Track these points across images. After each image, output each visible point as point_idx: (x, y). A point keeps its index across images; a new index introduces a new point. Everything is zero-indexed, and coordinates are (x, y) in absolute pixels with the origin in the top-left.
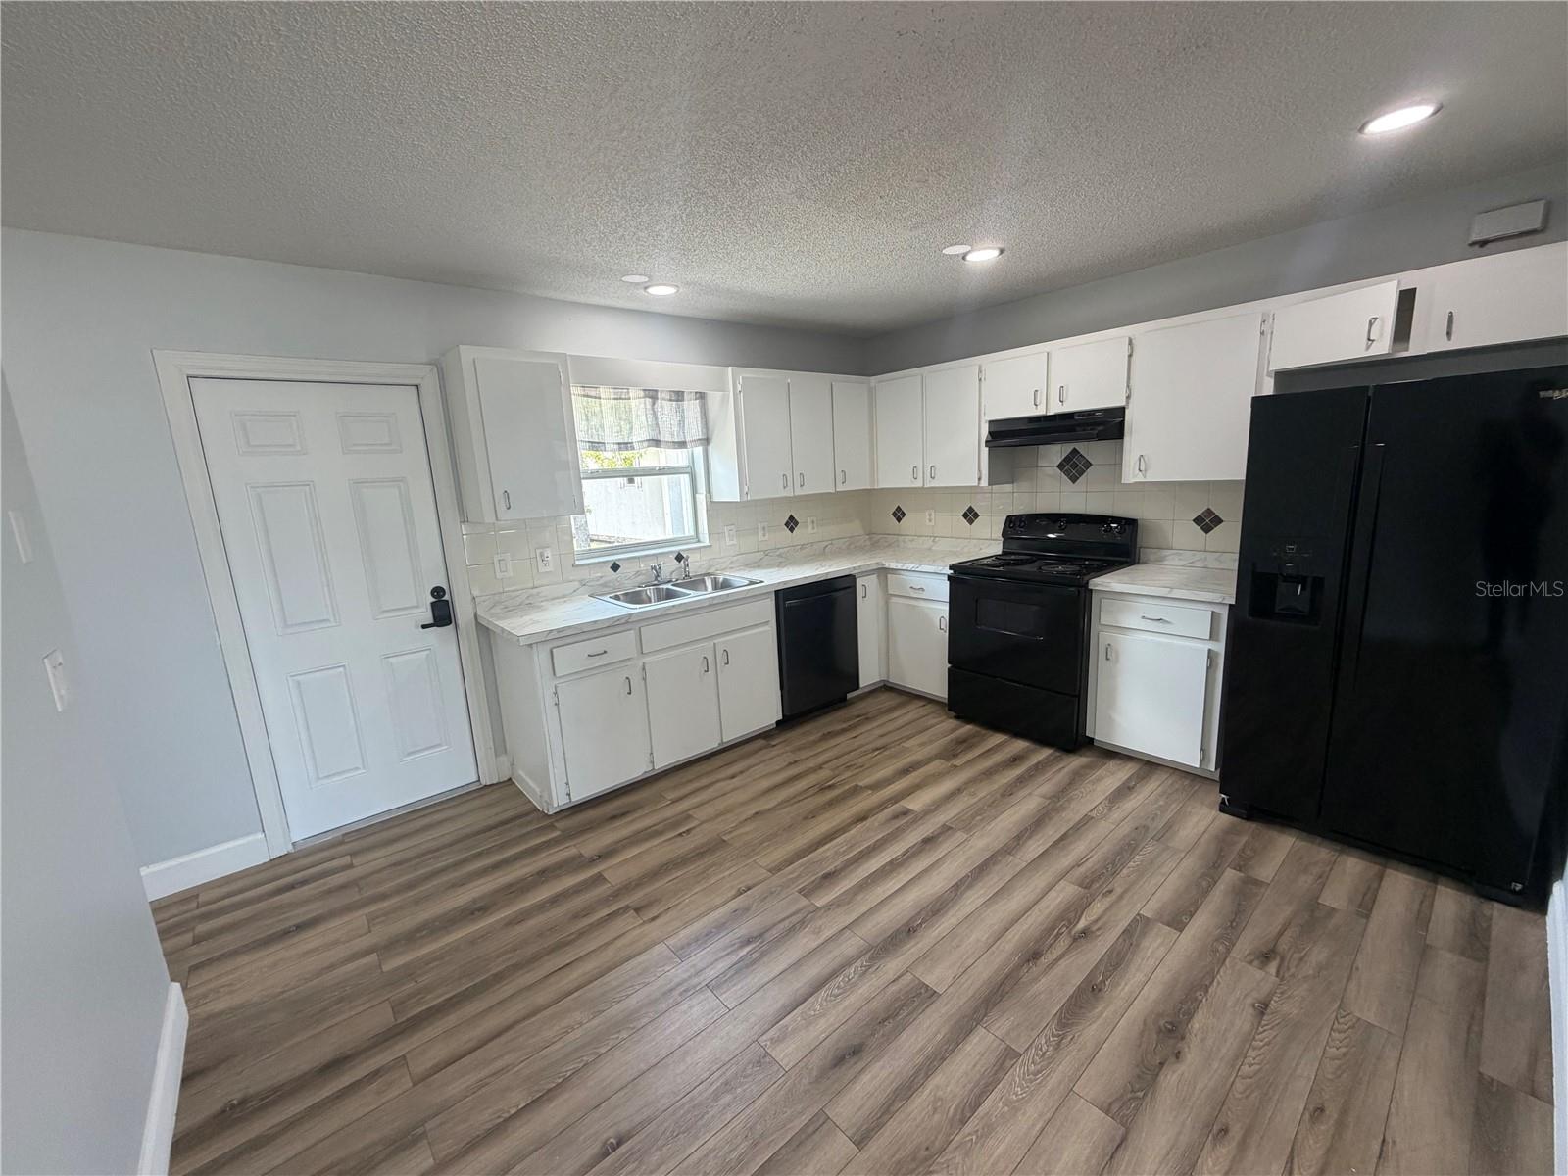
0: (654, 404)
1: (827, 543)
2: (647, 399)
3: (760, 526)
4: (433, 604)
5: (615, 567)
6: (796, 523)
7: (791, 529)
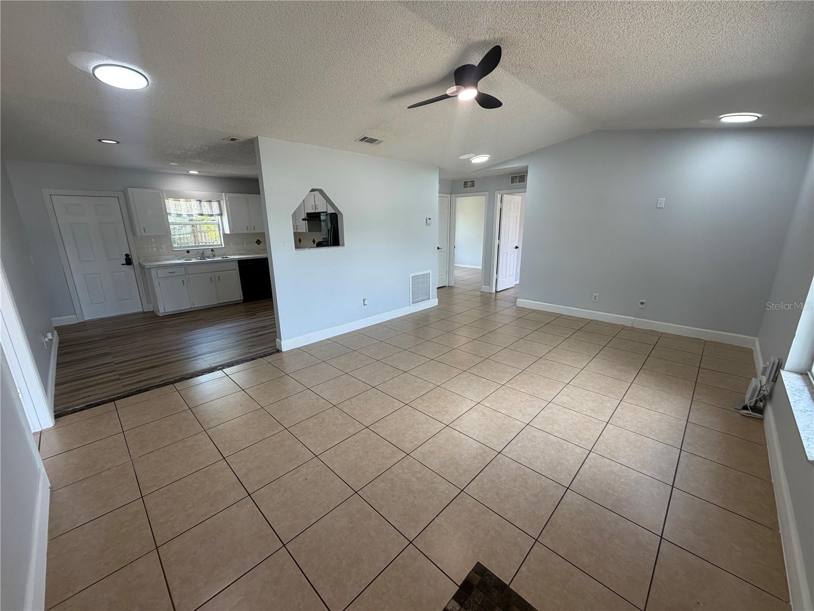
0: (200, 203)
2: (198, 202)
3: (245, 242)
4: (126, 258)
5: (188, 252)
6: (260, 242)
7: (259, 244)
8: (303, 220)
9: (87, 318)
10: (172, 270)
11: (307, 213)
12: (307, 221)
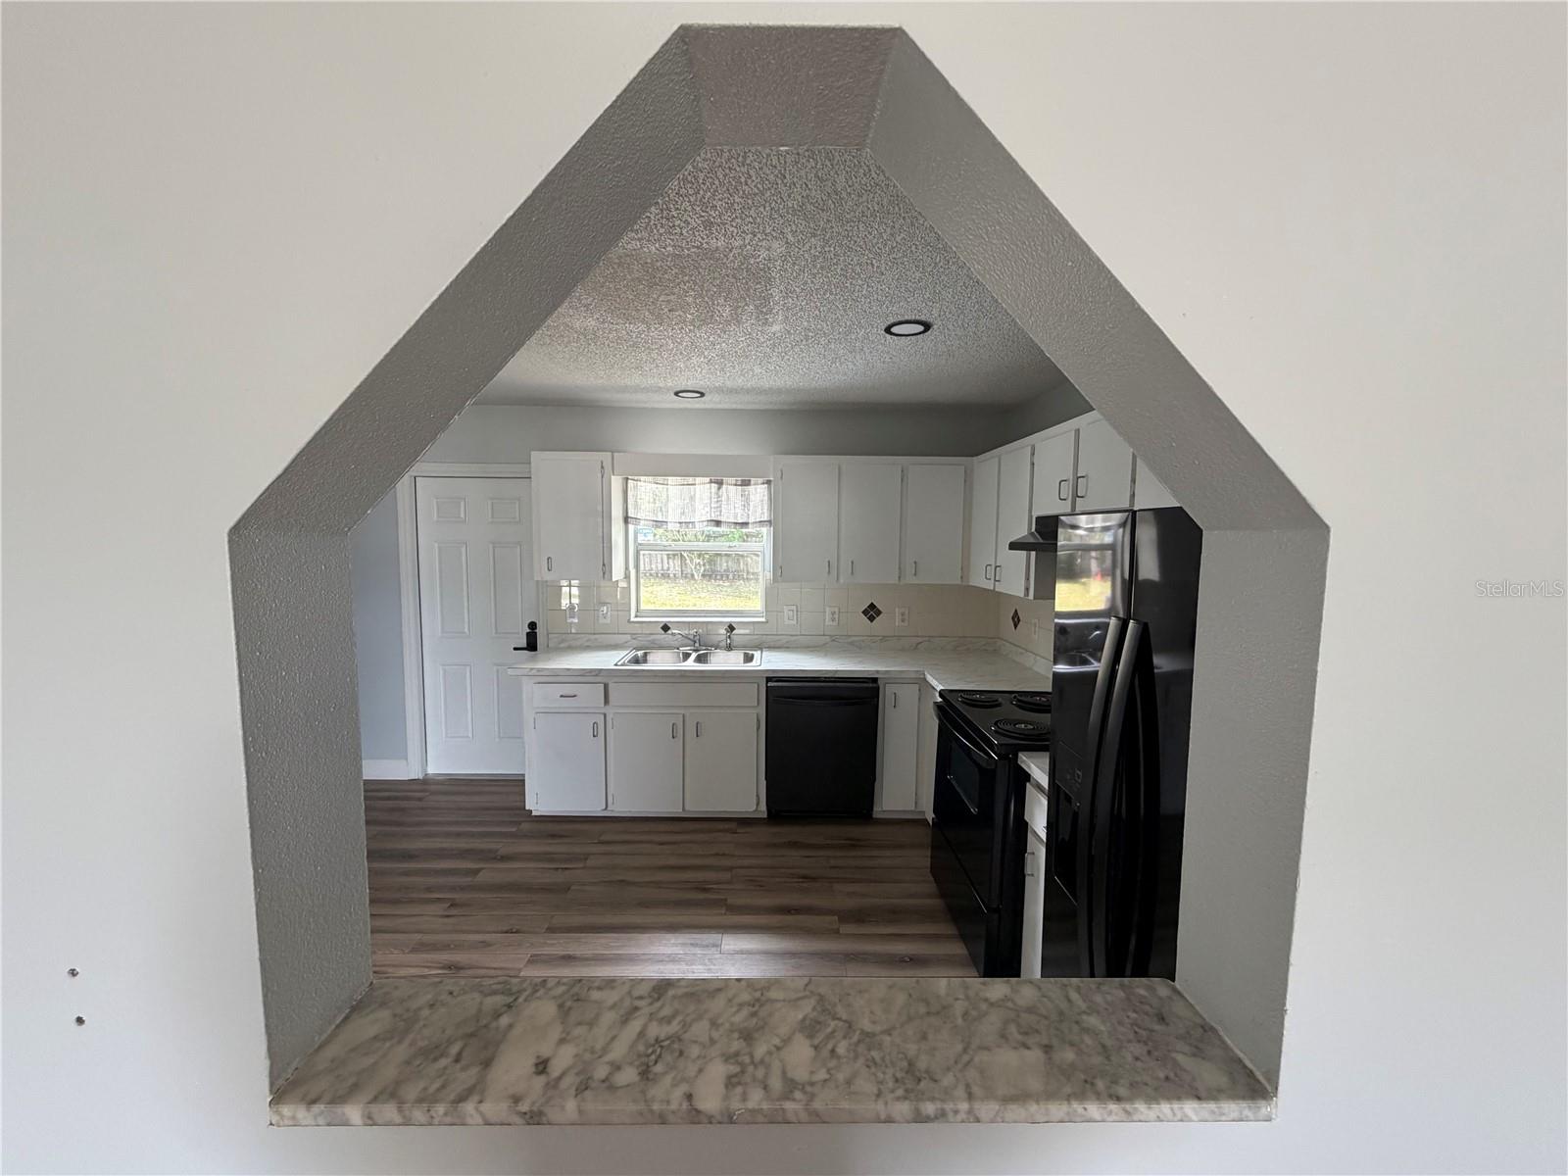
0: (719, 489)
1: (920, 640)
2: (713, 485)
3: (827, 609)
4: (528, 634)
5: (666, 628)
6: (879, 613)
7: (871, 619)
8: (1014, 546)
9: (434, 769)
10: (568, 689)
11: (1039, 519)
12: (1033, 553)
